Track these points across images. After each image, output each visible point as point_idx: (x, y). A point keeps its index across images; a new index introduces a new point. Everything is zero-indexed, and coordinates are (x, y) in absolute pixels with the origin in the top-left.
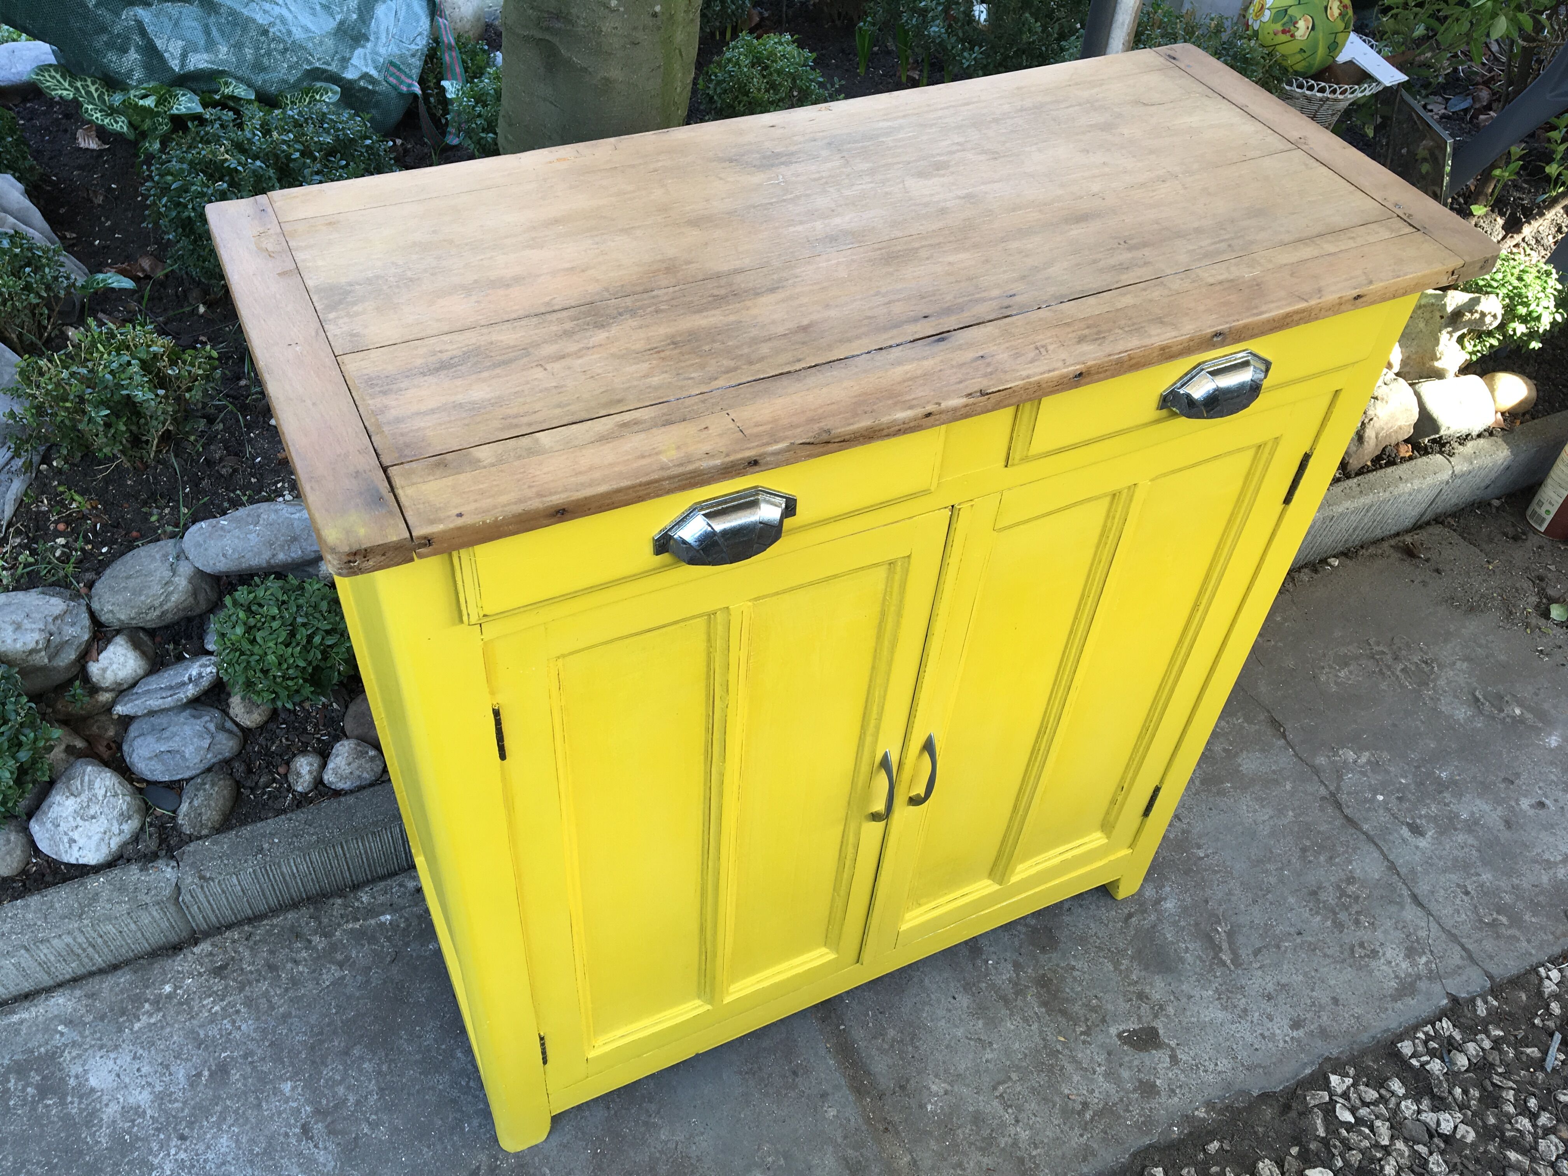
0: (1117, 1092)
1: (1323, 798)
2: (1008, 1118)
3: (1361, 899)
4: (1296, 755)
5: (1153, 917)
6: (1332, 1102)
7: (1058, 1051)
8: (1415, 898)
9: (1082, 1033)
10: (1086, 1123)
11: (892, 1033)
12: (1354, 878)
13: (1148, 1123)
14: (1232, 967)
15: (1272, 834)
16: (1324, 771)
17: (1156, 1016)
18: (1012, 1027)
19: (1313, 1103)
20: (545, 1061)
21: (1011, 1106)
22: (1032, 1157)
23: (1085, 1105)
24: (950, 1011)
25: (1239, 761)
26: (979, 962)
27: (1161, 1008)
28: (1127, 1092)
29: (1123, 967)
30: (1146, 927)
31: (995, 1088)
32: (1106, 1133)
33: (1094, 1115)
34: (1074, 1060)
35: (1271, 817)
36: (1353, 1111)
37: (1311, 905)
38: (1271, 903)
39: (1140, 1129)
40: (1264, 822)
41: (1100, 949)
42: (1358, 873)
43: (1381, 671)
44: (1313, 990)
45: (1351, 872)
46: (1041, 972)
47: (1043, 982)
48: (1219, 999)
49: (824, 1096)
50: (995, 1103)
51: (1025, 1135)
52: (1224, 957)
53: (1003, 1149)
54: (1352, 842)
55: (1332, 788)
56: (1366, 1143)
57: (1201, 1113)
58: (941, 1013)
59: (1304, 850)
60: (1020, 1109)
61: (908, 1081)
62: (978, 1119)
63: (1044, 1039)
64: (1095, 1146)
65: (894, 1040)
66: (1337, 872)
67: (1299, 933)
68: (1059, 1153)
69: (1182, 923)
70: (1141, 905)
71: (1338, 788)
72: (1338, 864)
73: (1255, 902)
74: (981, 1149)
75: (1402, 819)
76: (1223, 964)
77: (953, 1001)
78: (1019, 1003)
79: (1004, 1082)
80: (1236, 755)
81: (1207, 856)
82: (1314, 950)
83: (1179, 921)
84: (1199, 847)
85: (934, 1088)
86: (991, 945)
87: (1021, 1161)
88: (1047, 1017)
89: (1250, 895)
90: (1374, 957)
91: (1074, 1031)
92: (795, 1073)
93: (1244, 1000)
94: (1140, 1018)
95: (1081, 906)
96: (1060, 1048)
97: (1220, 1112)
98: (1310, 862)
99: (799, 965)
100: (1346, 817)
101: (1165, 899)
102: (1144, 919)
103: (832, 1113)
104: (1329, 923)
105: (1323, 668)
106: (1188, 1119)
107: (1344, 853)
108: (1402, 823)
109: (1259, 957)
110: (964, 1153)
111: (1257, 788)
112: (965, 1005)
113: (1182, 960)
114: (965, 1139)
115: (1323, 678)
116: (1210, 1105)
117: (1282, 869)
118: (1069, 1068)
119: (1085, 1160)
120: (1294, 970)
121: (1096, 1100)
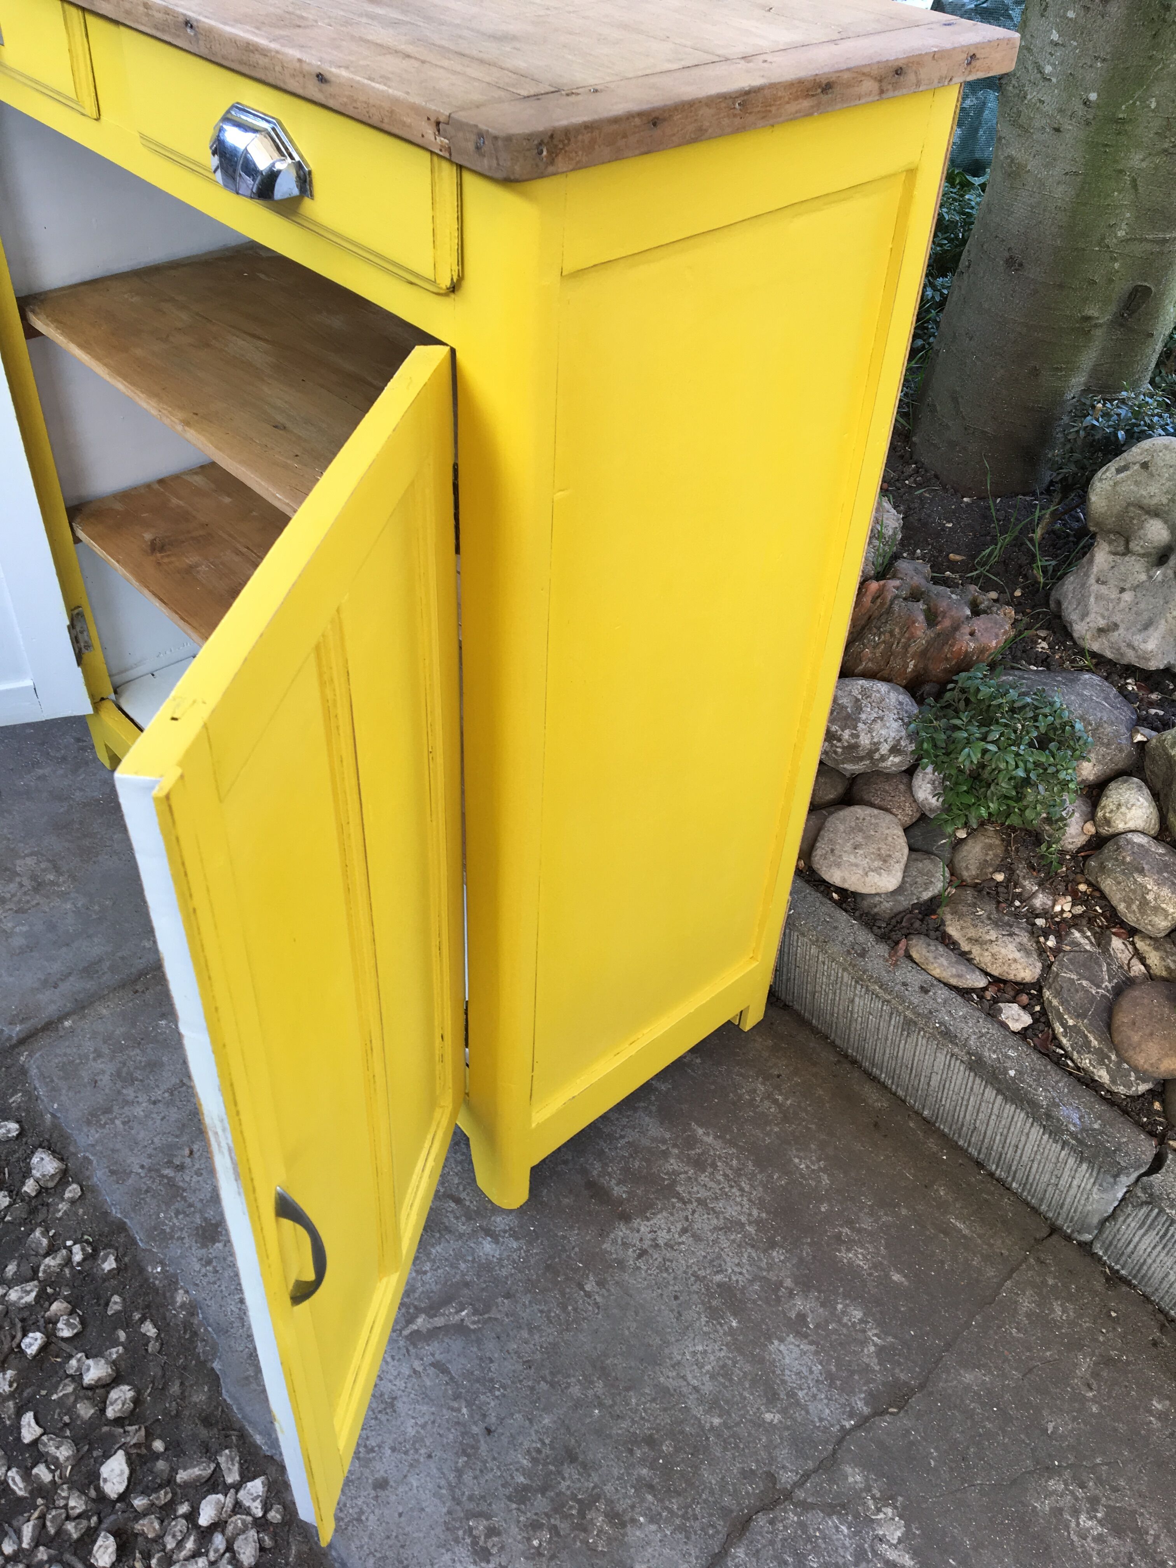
0: (201, 1200)
1: (772, 1478)
2: (158, 1094)
3: (582, 1535)
4: (845, 1433)
5: (462, 1228)
6: (225, 1489)
10: (158, 1171)
12: (623, 1525)
13: (163, 1237)
14: (406, 1332)
15: (664, 1392)
16: (831, 1481)
19: (222, 1460)
22: (112, 1121)
23: (181, 1168)
25: (791, 1338)
28: (201, 1212)
30: (445, 1220)
32: (147, 1191)
33: (169, 1179)
35: (696, 1389)
36: (218, 1526)
37: (547, 1451)
38: (532, 1389)
39: (155, 1229)
40: (684, 1378)
42: (634, 1535)
44: (393, 1449)
45: (633, 1521)
51: (138, 1111)
52: (420, 1321)
53: (119, 1092)
54: (697, 1525)
55: (800, 1494)
56: (170, 1544)
57: (180, 1297)
59: (650, 1441)
60: (169, 1104)
64: (130, 1181)
66: (625, 1496)
67: (489, 1431)
68: (118, 1146)
69: (463, 1266)
70: (478, 1212)
71: (805, 1506)
72: (643, 1500)
73: (528, 1364)
74: (119, 1074)
80: (799, 1334)
81: (588, 1295)
82: (464, 1453)
83: (465, 1261)
84: (601, 1284)
87: (108, 1111)
89: (538, 1356)
90: (475, 1552)
97: (187, 1325)
98: (631, 1451)
100: (750, 1519)
101: (497, 1242)
102: (457, 1218)
104: (521, 1479)
105: (1082, 1486)
106: (172, 1282)
107: (670, 1511)
109: (431, 1371)
110: (112, 1059)
111: (748, 1368)
114: (130, 1057)
115: (1053, 1484)
116: (192, 1308)
117: (601, 1405)
119: (112, 1172)
120: (421, 1421)
121: (187, 1179)
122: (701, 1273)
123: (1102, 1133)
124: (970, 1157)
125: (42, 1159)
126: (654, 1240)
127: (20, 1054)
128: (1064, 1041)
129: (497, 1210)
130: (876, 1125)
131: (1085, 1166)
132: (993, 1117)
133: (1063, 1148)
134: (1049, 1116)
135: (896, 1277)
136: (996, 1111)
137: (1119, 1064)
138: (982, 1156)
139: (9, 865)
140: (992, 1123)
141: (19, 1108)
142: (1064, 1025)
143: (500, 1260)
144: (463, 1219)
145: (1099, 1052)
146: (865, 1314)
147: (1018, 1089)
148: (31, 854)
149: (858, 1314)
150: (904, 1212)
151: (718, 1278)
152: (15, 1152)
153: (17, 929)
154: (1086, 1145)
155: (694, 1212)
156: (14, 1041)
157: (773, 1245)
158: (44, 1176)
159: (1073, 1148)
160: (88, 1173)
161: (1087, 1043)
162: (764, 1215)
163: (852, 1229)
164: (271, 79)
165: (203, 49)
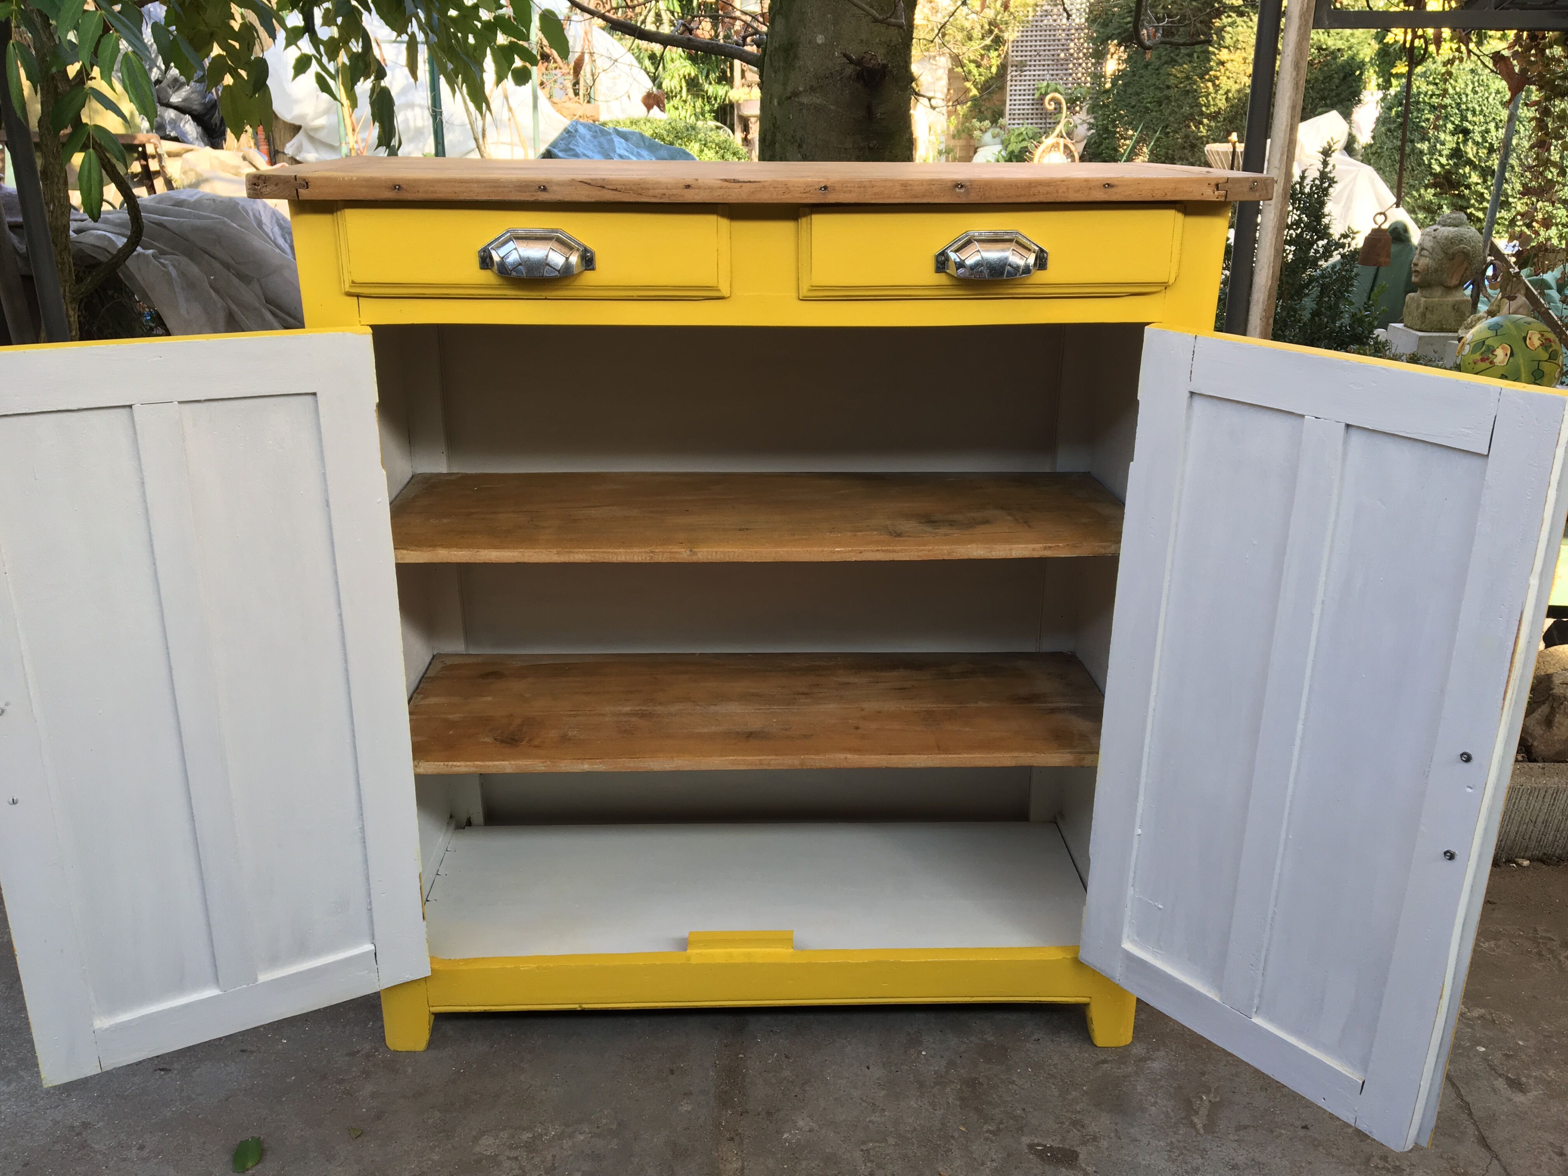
5: (1130, 1070)
7: (953, 1137)
8: (1483, 1141)
9: (988, 1131)
11: (786, 1073)
14: (1202, 1131)
17: (1084, 1143)
18: (915, 1105)
21: (872, 1161)
24: (857, 1075)
26: (912, 1051)
27: (1095, 1139)
29: (1070, 1097)
30: (1117, 1074)
31: (864, 1143)
34: (966, 1149)
41: (1053, 1076)
43: (1540, 954)
46: (974, 1075)
47: (972, 1083)
48: (1169, 1151)
49: (687, 1094)
50: (858, 1154)
52: (1196, 1120)
58: (846, 1074)
61: (778, 1110)
62: (830, 1159)
63: (943, 1124)
65: (785, 1079)
67: (1305, 1127)
69: (1163, 1083)
70: (1122, 1057)
75: (1501, 1072)
76: (1193, 1125)
77: (864, 1068)
78: (935, 1090)
79: (877, 1141)
82: (1316, 1146)
83: (1160, 1080)
85: (801, 1123)
86: (934, 1043)
88: (958, 1109)
91: (981, 1127)
92: (672, 1072)
93: (1200, 1161)
94: (1063, 1139)
95: (1052, 1041)
96: (956, 1135)
101: (1154, 1060)
102: (1119, 1068)
103: (686, 1108)
108: (1500, 1075)
109: (1242, 1133)
112: (877, 1076)
113: (1143, 1110)
118: (957, 1153)
120: (1279, 1155)
129: (1126, 1048)
139: (474, 1158)
143: (1170, 1064)
144: (1122, 1066)
164: (1050, 199)
165: (973, 198)
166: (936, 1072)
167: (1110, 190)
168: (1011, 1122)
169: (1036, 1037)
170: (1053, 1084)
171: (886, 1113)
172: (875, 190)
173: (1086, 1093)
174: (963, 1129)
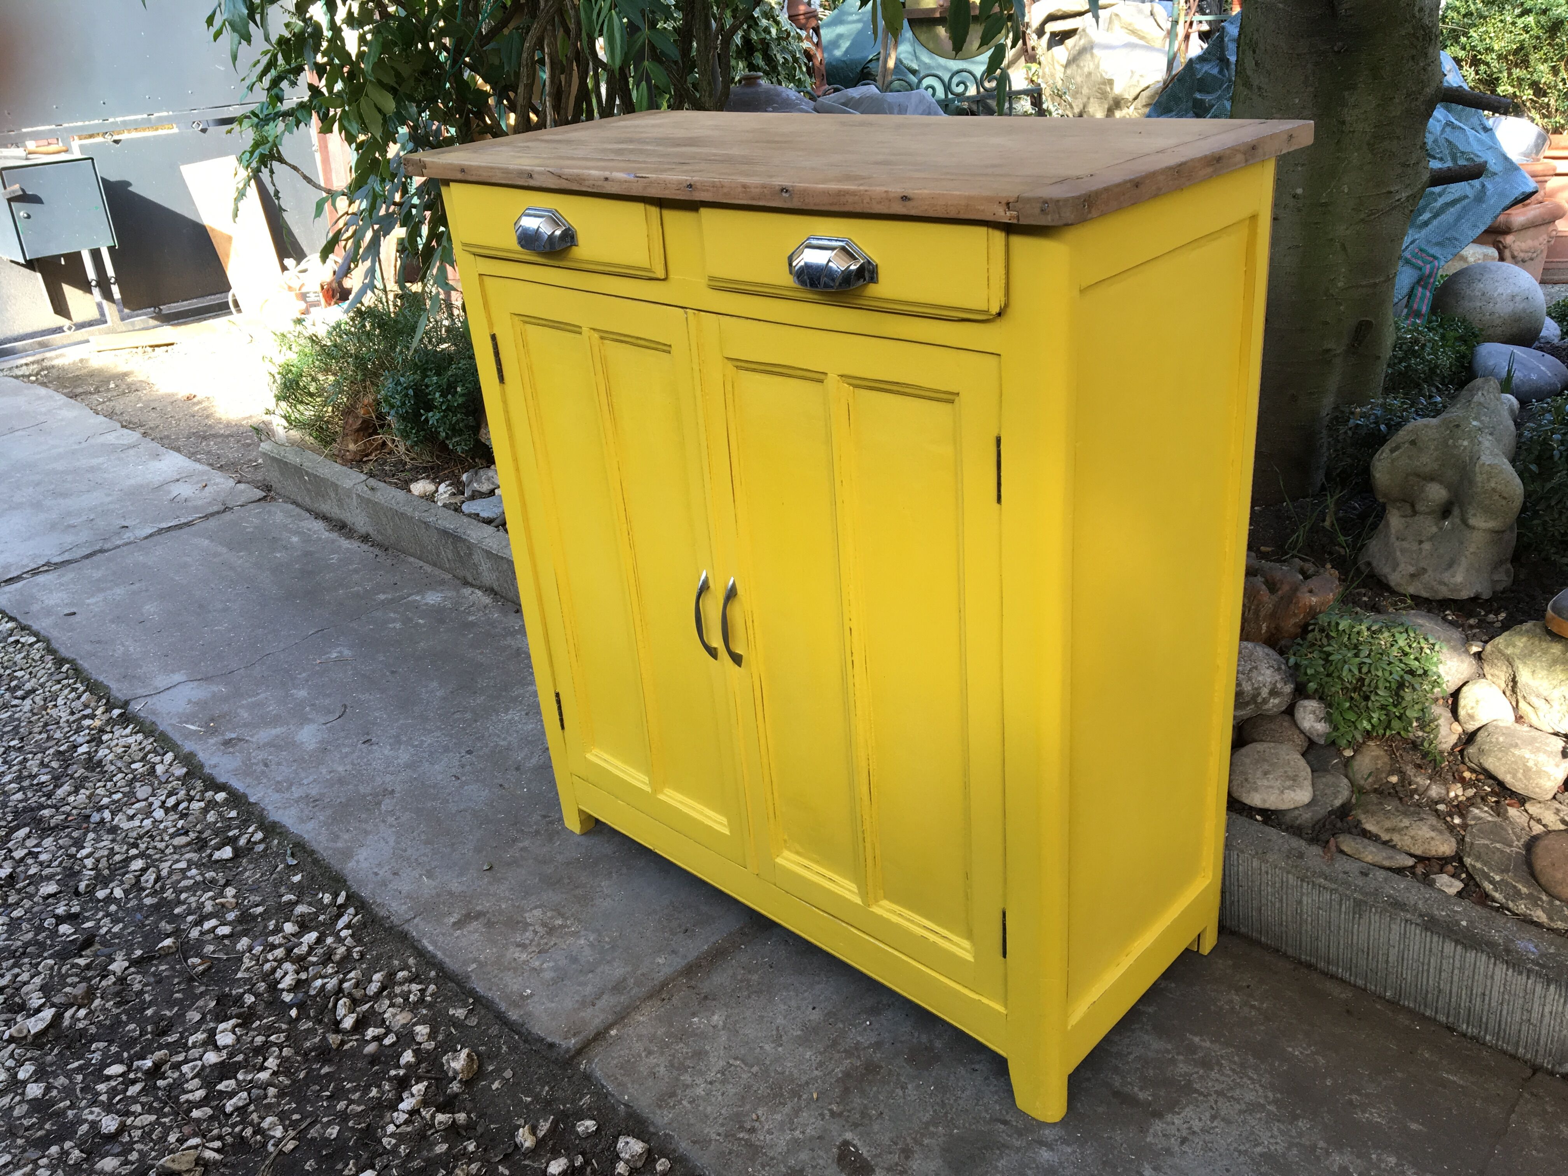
0: (780, 1153)
2: (711, 1075)
5: (1018, 1143)
7: (800, 1097)
9: (831, 1111)
10: (734, 1135)
11: (755, 977)
17: (889, 1170)
18: (807, 1057)
20: (563, 727)
21: (724, 1075)
22: (680, 1102)
23: (752, 1130)
24: (799, 1009)
28: (784, 1162)
29: (932, 1129)
30: (1000, 1139)
31: (736, 1059)
33: (746, 1141)
34: (797, 1112)
41: (943, 1105)
46: (883, 1064)
47: (871, 1068)
49: (674, 952)
50: (722, 1063)
53: (677, 1079)
58: (793, 1003)
60: (723, 1082)
61: (714, 999)
62: (700, 1054)
63: (807, 1083)
64: (712, 1147)
65: (748, 981)
68: (692, 1121)
70: (1026, 1129)
74: (672, 1065)
77: (811, 1007)
78: (838, 1056)
79: (746, 1064)
83: (1030, 1169)
84: (1157, 1169)
85: (716, 1017)
87: (673, 1095)
88: (833, 1081)
91: (830, 1104)
92: (686, 931)
94: (878, 1156)
96: (805, 1096)
99: (707, 816)
101: (1052, 1150)
102: (1009, 1136)
103: (661, 961)
110: (662, 1054)
112: (812, 1018)
114: (676, 1050)
118: (787, 1109)
119: (694, 1142)
121: (762, 1138)
122: (1242, 1148)
123: (1559, 955)
124: (1440, 1024)
125: (627, 1143)
126: (1190, 1128)
127: (579, 1064)
128: (1497, 895)
129: (1042, 1125)
130: (1348, 1011)
131: (1552, 988)
132: (1456, 972)
133: (1528, 978)
134: (1508, 951)
135: (1414, 1126)
136: (1457, 964)
137: (1551, 903)
138: (1451, 1019)
139: (520, 919)
140: (1456, 978)
141: (589, 1109)
142: (1493, 882)
143: (1061, 1163)
144: (1016, 1136)
145: (1530, 896)
146: (1398, 1159)
147: (1474, 935)
148: (536, 908)
149: (1392, 1160)
150: (1400, 1075)
151: (1259, 1149)
152: (597, 1145)
153: (545, 966)
154: (1549, 968)
155: (1216, 1102)
156: (572, 1053)
157: (1295, 1118)
158: (633, 1156)
159: (1538, 975)
160: (672, 1147)
161: (1518, 892)
162: (1279, 1095)
163: (1360, 1095)
164: (858, 209)
165: (795, 204)
166: (858, 1042)
167: (907, 203)
168: (857, 1116)
169: (977, 1067)
170: (935, 1111)
171: (780, 1049)
172: (725, 190)
173: (951, 1135)
174: (815, 1096)
